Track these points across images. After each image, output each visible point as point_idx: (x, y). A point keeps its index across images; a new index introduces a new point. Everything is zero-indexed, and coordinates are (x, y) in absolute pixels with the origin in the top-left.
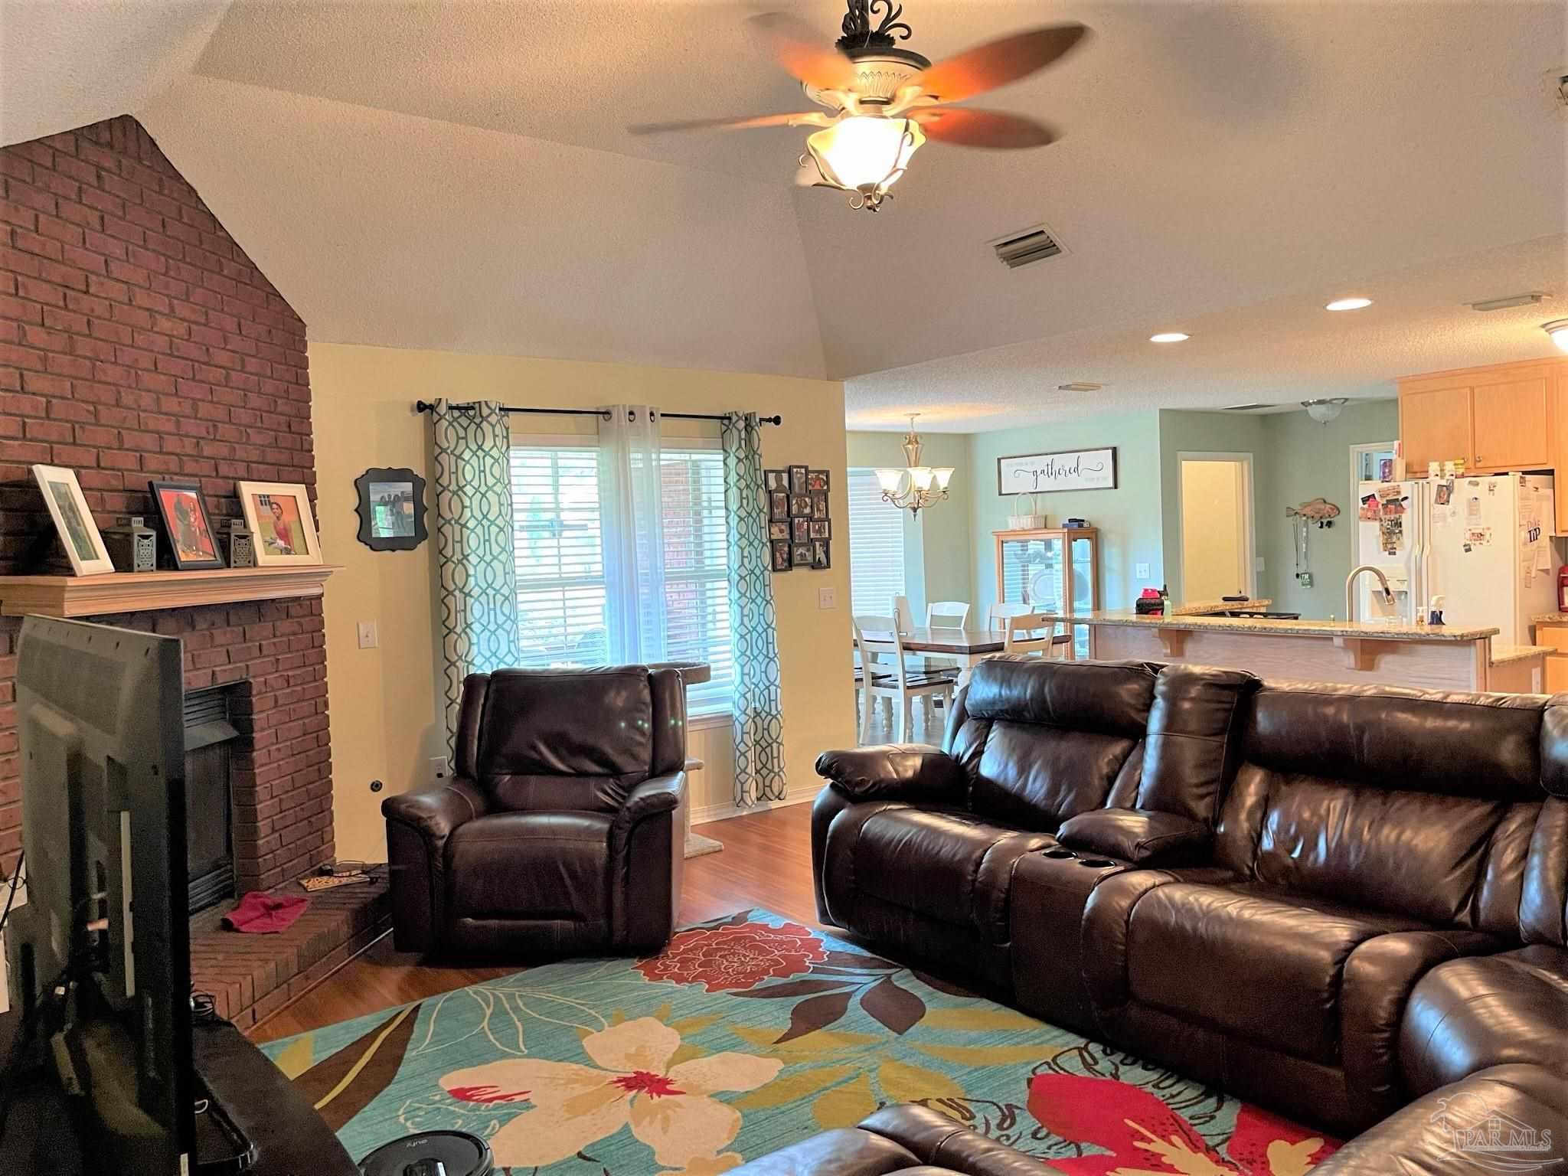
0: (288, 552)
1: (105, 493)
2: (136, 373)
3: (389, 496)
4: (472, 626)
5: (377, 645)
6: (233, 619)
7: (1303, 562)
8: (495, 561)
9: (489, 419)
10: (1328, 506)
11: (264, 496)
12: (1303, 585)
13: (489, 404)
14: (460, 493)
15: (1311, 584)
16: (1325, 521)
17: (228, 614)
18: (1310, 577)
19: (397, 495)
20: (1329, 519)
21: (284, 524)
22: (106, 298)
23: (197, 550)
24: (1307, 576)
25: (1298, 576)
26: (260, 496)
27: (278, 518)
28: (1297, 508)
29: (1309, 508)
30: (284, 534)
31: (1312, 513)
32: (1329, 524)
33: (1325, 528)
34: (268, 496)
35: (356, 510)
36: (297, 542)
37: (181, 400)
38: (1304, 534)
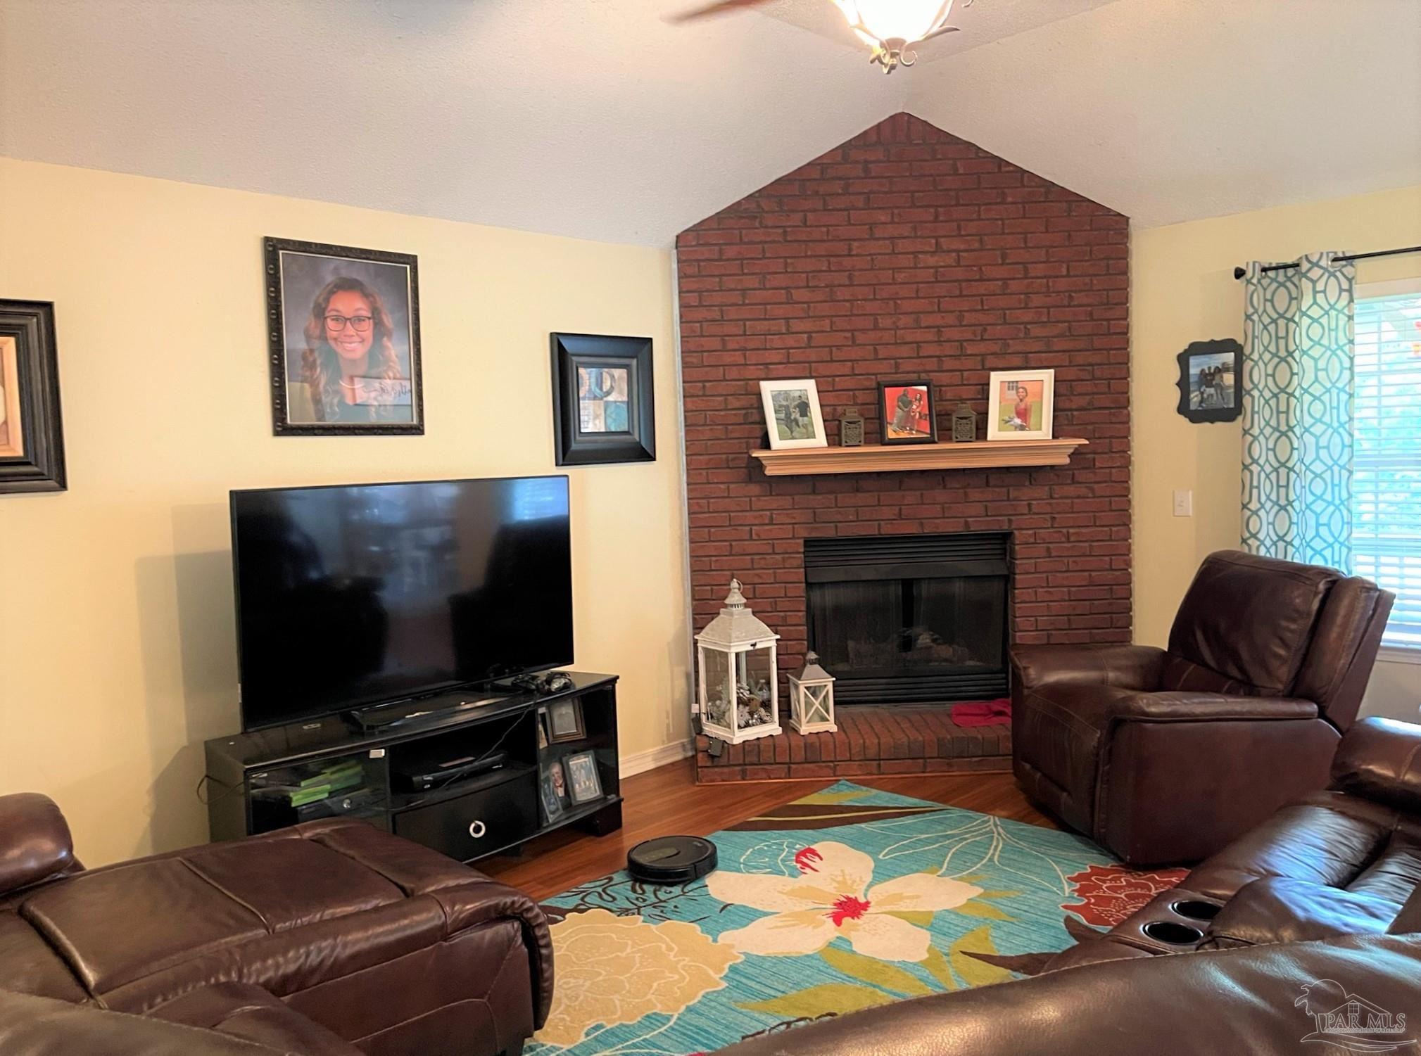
0: (1022, 428)
1: (857, 392)
2: (895, 303)
3: (1209, 368)
4: (1294, 504)
5: (1191, 514)
6: (992, 482)
8: (1306, 433)
9: (1309, 275)
11: (1013, 382)
13: (1310, 258)
14: (1290, 359)
17: (987, 477)
19: (1217, 367)
21: (1026, 405)
22: (867, 255)
23: (911, 429)
26: (1009, 382)
27: (1021, 400)
30: (1023, 414)
34: (1017, 382)
35: (1178, 384)
36: (1033, 420)
37: (943, 314)
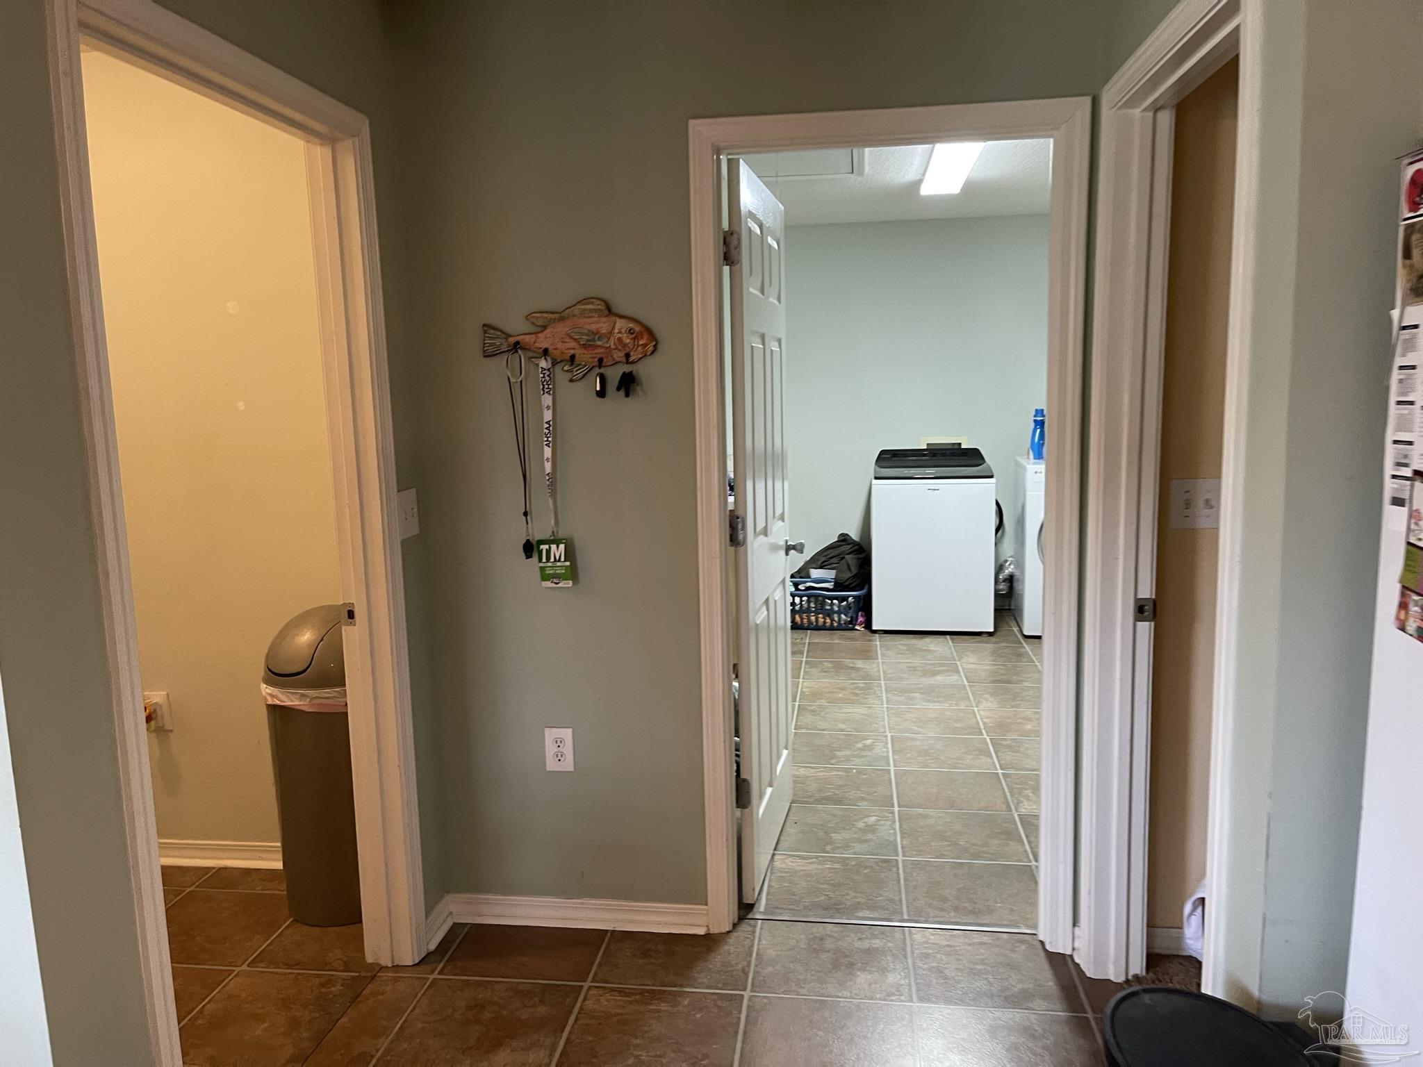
7: (543, 505)
10: (620, 324)
12: (545, 578)
15: (573, 573)
16: (614, 374)
18: (570, 554)
20: (627, 368)
24: (558, 551)
25: (529, 549)
28: (516, 325)
29: (561, 329)
31: (571, 347)
32: (628, 384)
33: (615, 398)
38: (548, 416)
